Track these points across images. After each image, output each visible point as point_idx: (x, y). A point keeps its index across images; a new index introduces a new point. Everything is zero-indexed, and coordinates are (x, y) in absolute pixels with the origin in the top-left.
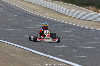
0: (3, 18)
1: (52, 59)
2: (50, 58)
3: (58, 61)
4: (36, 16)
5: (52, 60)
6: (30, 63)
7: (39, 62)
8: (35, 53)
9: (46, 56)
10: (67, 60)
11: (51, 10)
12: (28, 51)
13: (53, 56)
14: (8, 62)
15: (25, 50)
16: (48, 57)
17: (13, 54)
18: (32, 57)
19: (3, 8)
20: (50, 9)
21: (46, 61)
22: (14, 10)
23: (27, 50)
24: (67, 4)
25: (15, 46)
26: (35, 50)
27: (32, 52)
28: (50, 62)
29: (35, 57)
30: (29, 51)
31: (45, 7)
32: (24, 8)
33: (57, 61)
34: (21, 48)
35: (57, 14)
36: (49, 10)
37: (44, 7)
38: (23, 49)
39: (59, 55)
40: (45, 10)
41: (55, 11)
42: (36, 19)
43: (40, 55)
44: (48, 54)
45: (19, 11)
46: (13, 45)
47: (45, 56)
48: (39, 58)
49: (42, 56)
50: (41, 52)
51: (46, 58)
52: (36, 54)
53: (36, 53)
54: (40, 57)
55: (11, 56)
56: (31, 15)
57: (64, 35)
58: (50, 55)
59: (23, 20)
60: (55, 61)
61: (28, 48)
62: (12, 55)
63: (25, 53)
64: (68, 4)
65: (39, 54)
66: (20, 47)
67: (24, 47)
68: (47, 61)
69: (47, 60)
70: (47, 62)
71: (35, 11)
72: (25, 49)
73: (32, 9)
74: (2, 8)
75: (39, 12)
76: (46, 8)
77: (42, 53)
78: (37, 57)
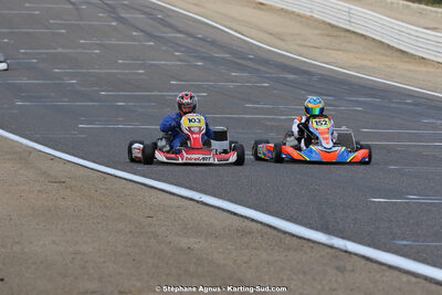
0: (143, 77)
1: (364, 257)
2: (356, 254)
3: (391, 267)
4: (288, 63)
5: (363, 262)
6: (267, 277)
7: (305, 273)
8: (285, 233)
9: (336, 246)
10: (428, 264)
11: (353, 36)
12: (257, 222)
13: (369, 246)
14: (167, 275)
15: (241, 219)
16: (346, 251)
17: (192, 240)
18: (272, 250)
19: (142, 31)
20: (348, 31)
21: (338, 268)
22: (191, 39)
23: (253, 220)
24: (423, 6)
25: (198, 202)
26: (288, 220)
27: (275, 228)
28: (353, 271)
29: (289, 249)
30: (261, 223)
31: (330, 24)
32: (236, 31)
33: (384, 268)
34: (224, 210)
35: (382, 51)
36: (348, 35)
37: (324, 22)
38: (235, 214)
39: (394, 239)
40: (328, 35)
41: (374, 39)
42: (291, 76)
43: (309, 240)
44: (342, 238)
45: (213, 43)
46: (191, 199)
47: (331, 247)
48: (306, 253)
49: (319, 243)
50: (311, 228)
51: (338, 253)
52: (294, 235)
53: (290, 234)
54: (308, 251)
55: (181, 249)
56: (266, 62)
57: (413, 150)
58: (354, 241)
59: (231, 85)
60: (375, 265)
61: (256, 209)
62: (184, 242)
63: (245, 233)
64: (429, 8)
65: (305, 239)
66: (219, 208)
67: (240, 204)
68: (340, 269)
69: (341, 263)
70: (342, 272)
71: (282, 44)
72: (242, 216)
73: (270, 34)
74: (138, 29)
75: (300, 45)
76: (333, 26)
77: (317, 230)
78: (295, 250)
